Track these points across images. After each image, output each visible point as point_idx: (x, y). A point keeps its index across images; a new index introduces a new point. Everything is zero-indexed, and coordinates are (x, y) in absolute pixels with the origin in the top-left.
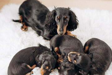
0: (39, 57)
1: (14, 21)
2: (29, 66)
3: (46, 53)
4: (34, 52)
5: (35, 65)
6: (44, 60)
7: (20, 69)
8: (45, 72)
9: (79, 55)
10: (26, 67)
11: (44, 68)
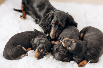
0: (34, 40)
1: (15, 10)
2: (24, 48)
3: (41, 36)
4: (30, 35)
5: (30, 48)
6: (38, 43)
7: (14, 50)
8: (39, 55)
9: (73, 41)
10: (21, 48)
11: (38, 51)
